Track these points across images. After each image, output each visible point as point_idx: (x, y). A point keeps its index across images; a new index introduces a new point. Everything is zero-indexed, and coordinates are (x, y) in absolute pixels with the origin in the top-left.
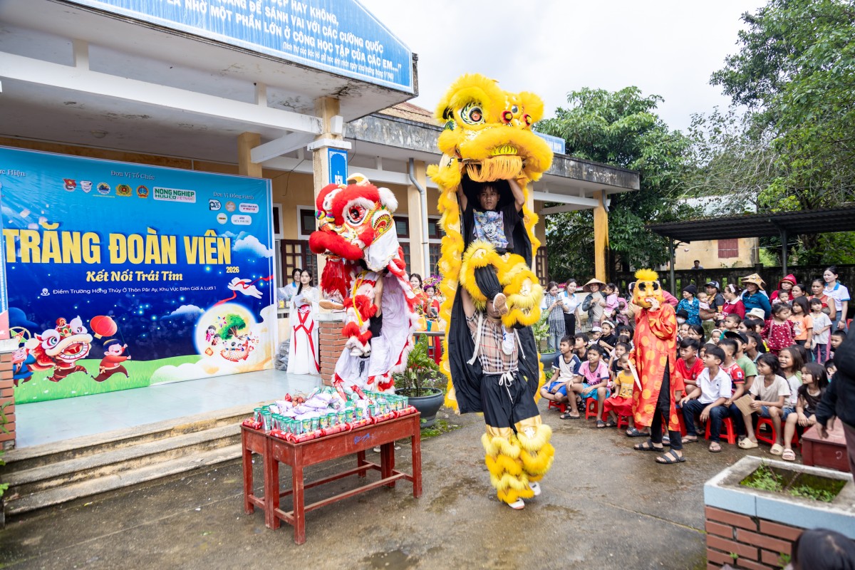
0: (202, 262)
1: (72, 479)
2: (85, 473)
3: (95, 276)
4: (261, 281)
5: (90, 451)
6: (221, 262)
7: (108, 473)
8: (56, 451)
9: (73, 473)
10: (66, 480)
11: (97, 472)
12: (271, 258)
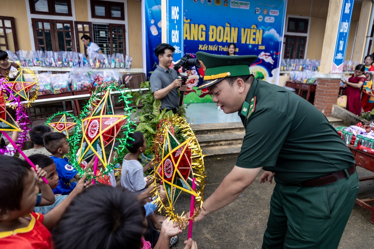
0: (248, 43)
1: (209, 145)
2: (215, 143)
3: (202, 47)
4: (274, 54)
5: (214, 132)
6: (257, 43)
7: (223, 144)
8: (201, 129)
9: (210, 142)
10: (207, 144)
11: (219, 143)
12: (281, 42)
